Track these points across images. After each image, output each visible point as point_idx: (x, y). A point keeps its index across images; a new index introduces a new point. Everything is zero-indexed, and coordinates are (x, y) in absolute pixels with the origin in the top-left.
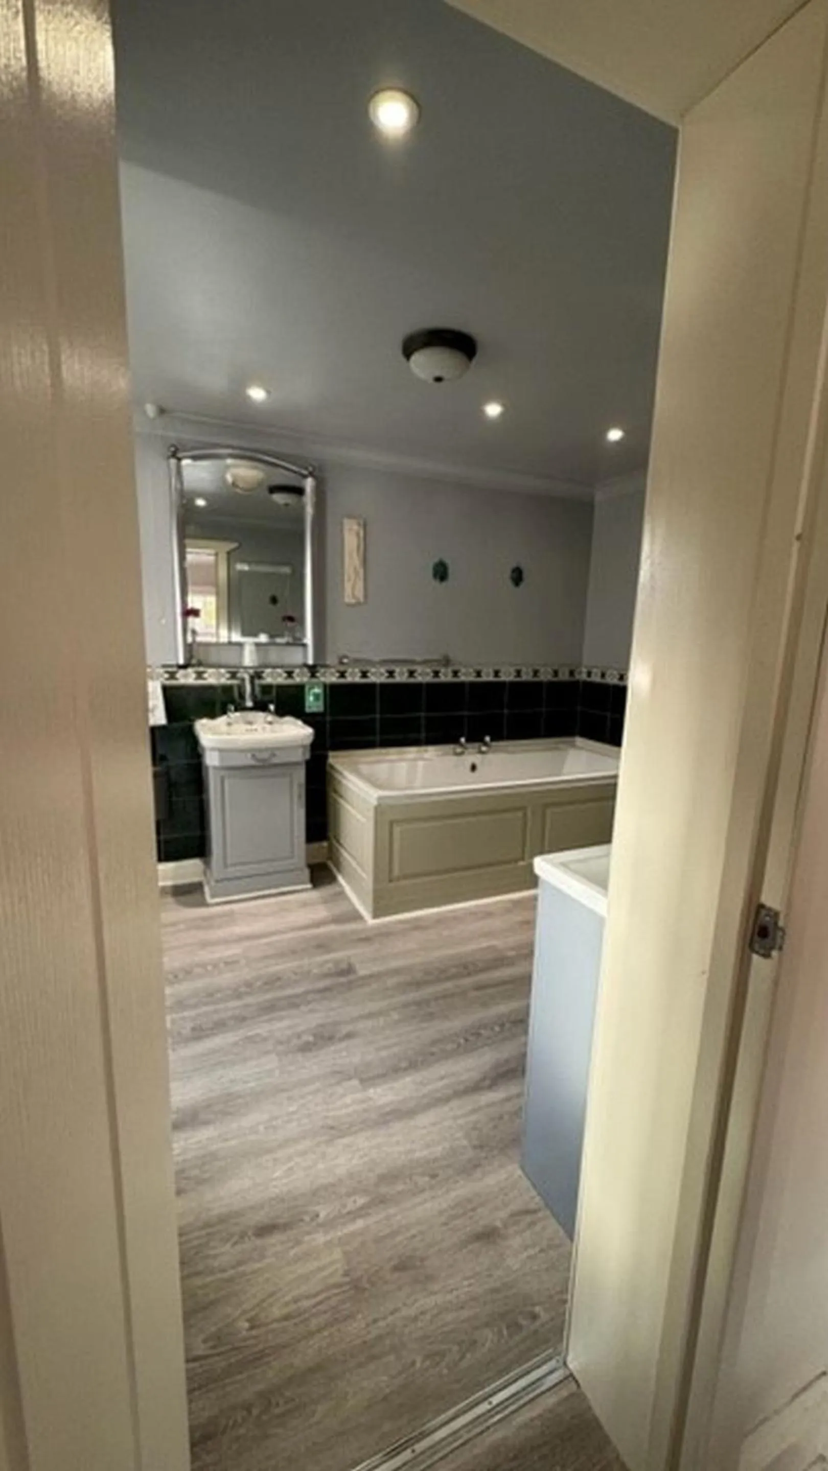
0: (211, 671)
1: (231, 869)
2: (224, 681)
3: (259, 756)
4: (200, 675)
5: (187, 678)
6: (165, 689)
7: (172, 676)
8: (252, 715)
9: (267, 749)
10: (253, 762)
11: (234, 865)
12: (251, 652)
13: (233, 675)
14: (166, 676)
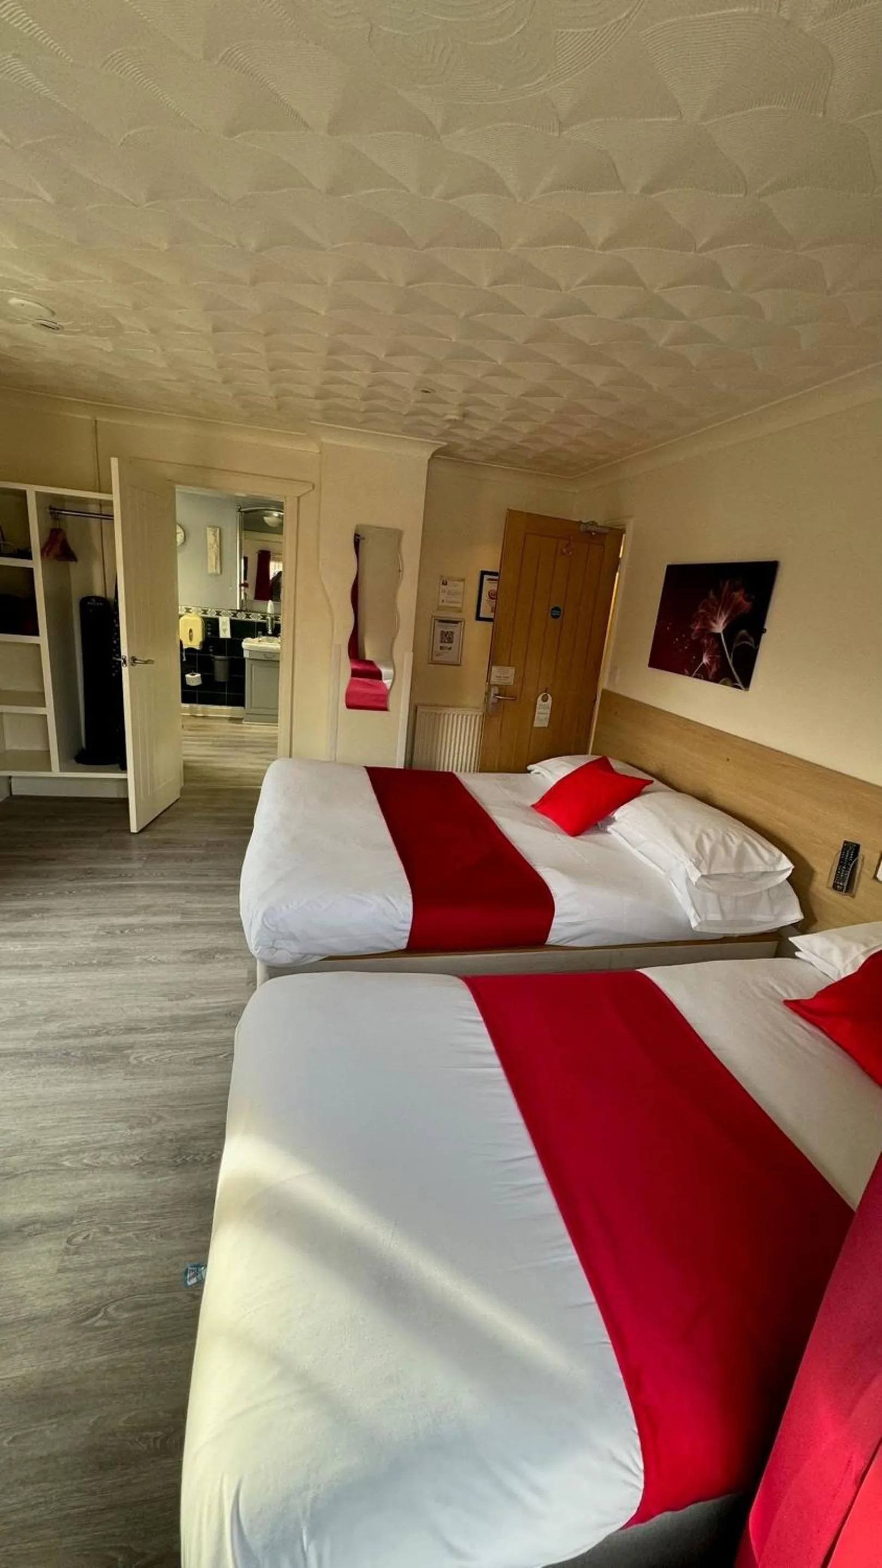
0: (253, 614)
1: (253, 710)
2: (259, 620)
3: (268, 655)
4: (248, 616)
5: (242, 617)
6: (232, 622)
7: (235, 615)
8: (271, 638)
9: (270, 653)
10: (264, 658)
11: (255, 708)
12: (271, 606)
13: (264, 618)
14: (232, 615)
